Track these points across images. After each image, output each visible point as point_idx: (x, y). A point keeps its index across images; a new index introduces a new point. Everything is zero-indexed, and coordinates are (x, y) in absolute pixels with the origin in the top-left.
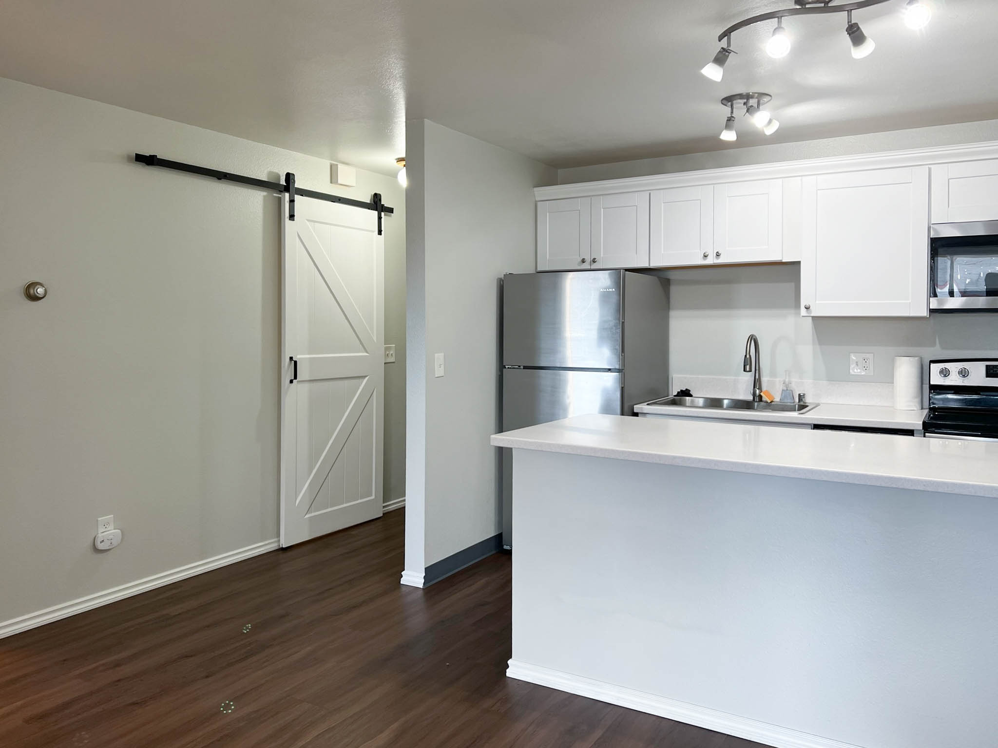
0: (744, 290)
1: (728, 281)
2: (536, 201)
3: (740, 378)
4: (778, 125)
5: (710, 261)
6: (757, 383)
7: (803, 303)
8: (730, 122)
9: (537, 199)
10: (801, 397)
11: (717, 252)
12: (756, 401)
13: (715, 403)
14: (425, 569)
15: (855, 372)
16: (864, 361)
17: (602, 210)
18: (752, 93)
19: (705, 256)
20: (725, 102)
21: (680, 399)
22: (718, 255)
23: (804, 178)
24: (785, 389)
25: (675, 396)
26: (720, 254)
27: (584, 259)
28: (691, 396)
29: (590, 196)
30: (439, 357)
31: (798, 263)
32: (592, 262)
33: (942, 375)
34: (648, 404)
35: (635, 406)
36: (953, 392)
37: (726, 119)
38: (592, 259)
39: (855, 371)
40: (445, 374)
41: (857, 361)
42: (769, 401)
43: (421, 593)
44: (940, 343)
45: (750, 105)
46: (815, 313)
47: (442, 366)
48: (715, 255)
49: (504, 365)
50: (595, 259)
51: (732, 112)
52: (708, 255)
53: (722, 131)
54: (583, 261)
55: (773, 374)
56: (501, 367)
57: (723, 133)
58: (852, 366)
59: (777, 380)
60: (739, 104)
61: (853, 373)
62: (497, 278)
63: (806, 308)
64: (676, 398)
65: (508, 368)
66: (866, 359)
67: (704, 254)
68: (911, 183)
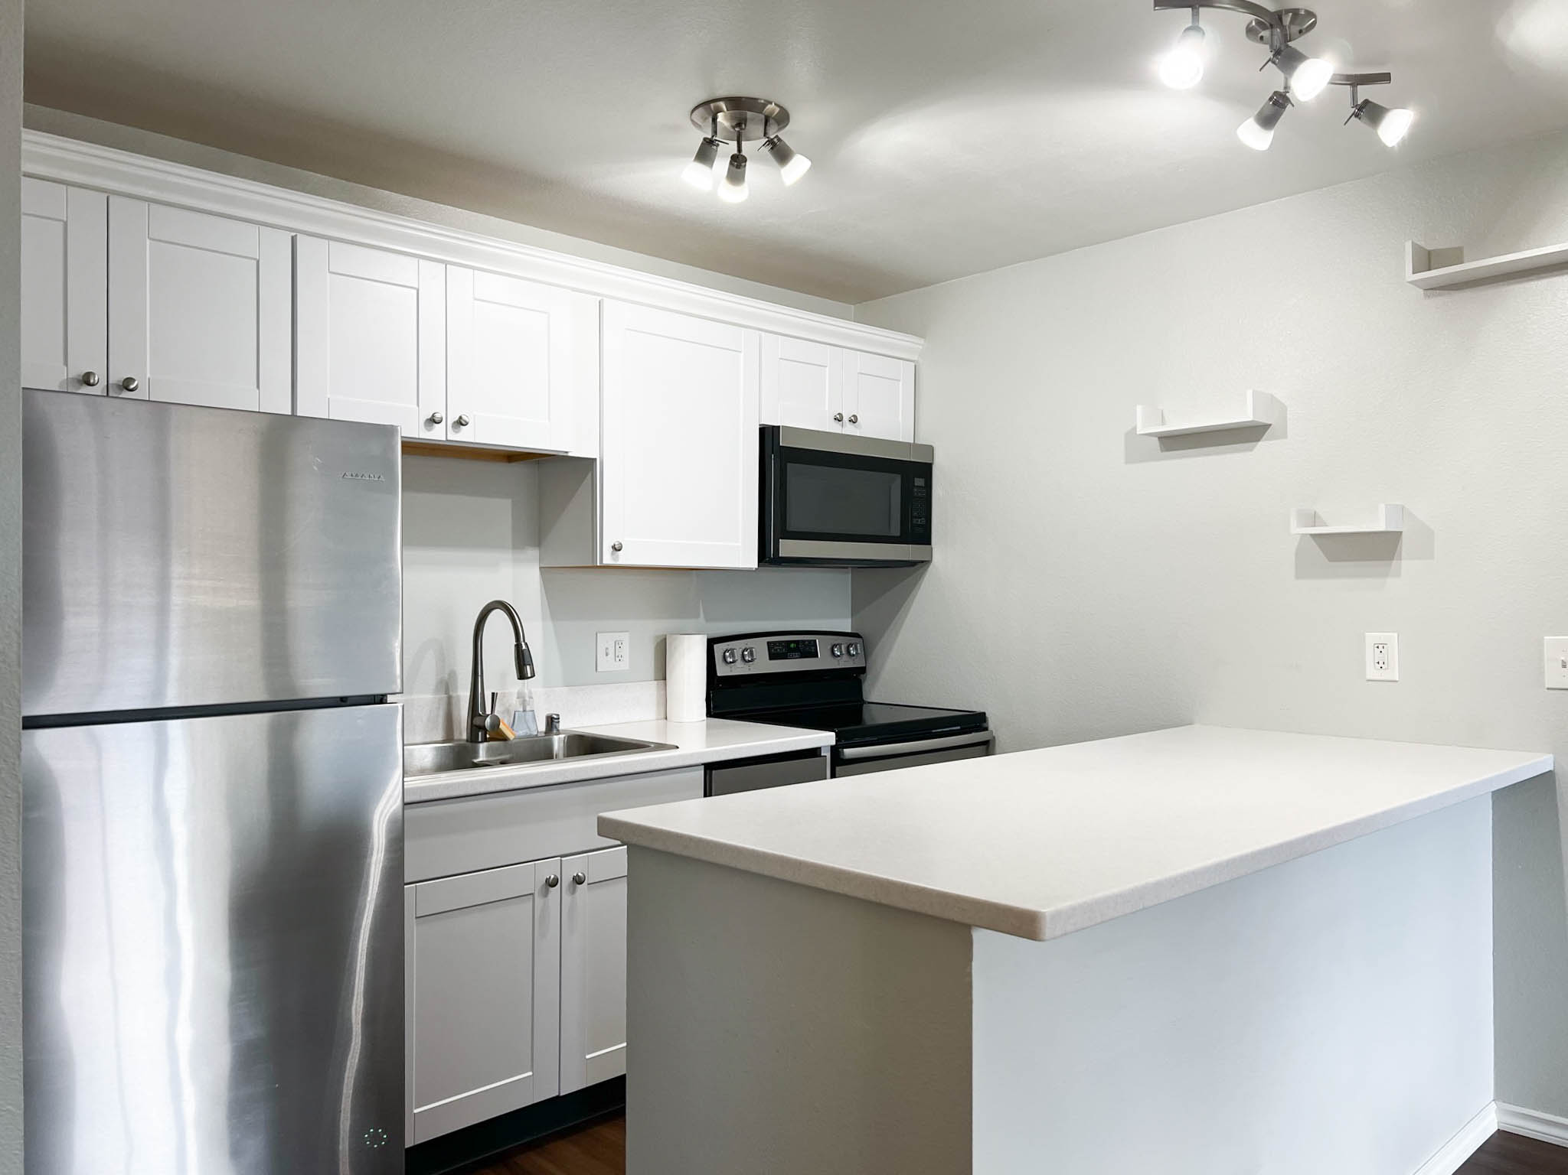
5: (441, 434)
7: (609, 540)
10: (553, 722)
11: (461, 417)
15: (605, 667)
16: (618, 646)
17: (149, 243)
19: (433, 422)
22: (461, 423)
24: (521, 709)
26: (464, 423)
27: (90, 375)
29: (106, 191)
38: (114, 380)
41: (606, 646)
48: (452, 421)
50: (130, 380)
58: (601, 656)
61: (601, 669)
63: (614, 549)
67: (433, 416)
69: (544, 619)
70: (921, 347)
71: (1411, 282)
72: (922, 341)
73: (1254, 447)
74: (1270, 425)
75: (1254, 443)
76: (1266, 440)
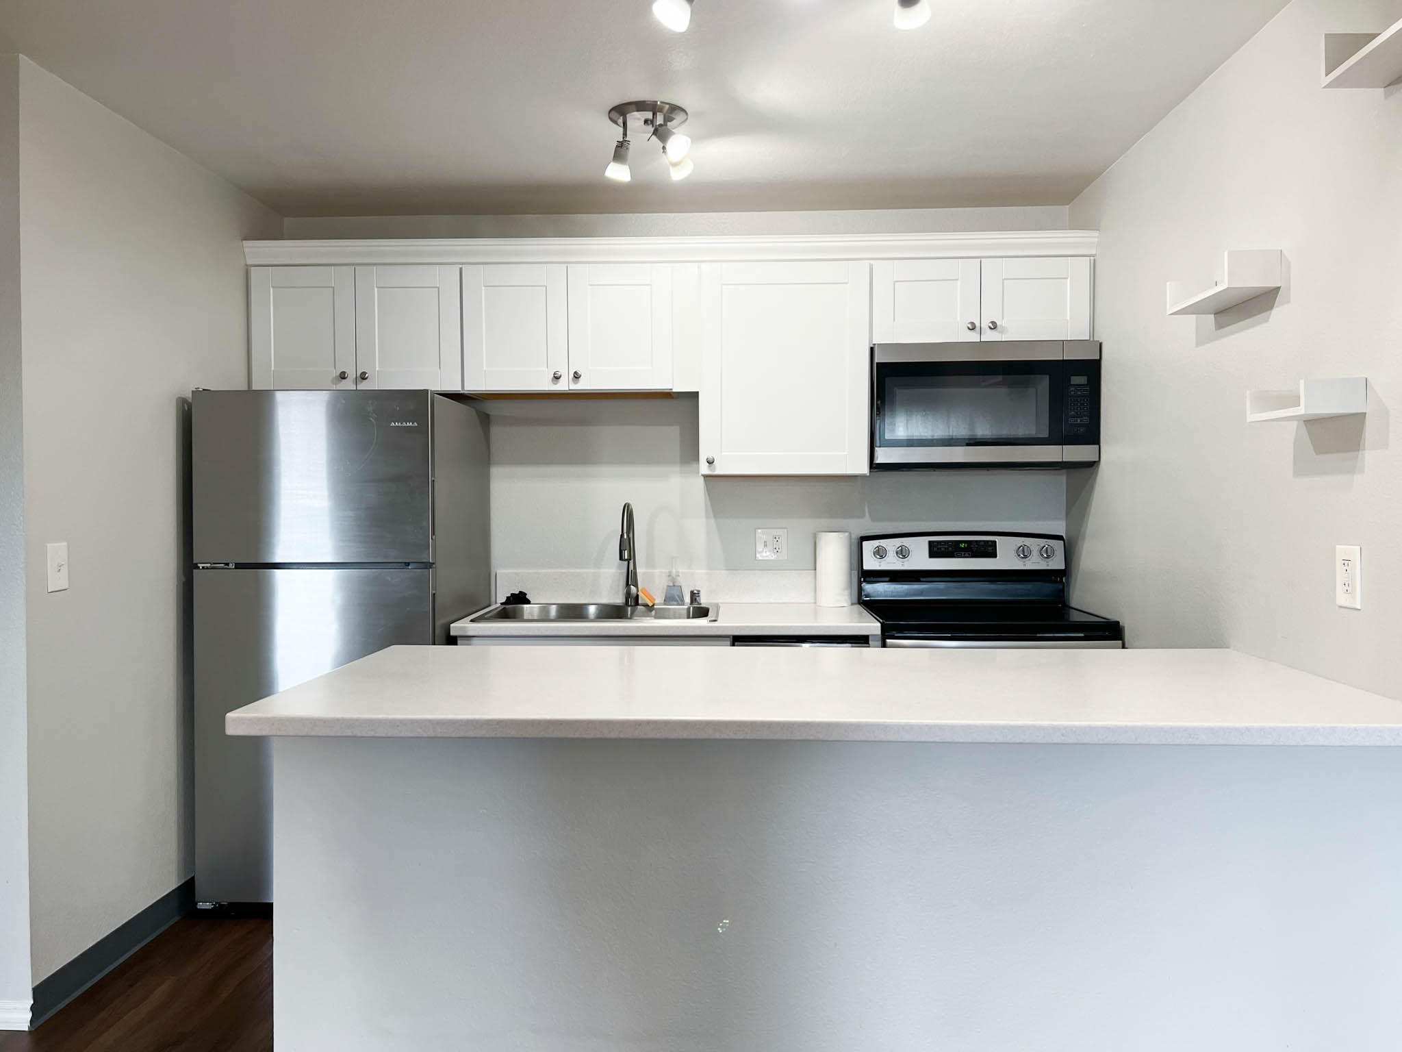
0: (607, 435)
1: (583, 422)
2: (247, 265)
3: (602, 571)
4: (692, 167)
5: (564, 386)
6: (631, 578)
7: (703, 455)
8: (620, 151)
9: (249, 262)
10: (694, 596)
11: (576, 373)
12: (631, 606)
13: (573, 612)
14: (34, 990)
15: (763, 557)
16: (775, 540)
17: (376, 289)
18: (661, 102)
19: (557, 378)
20: (614, 115)
21: (515, 609)
22: (577, 376)
23: (703, 265)
24: (671, 584)
25: (502, 604)
26: (580, 376)
27: (344, 373)
28: (528, 602)
29: (353, 265)
30: (57, 551)
31: (695, 395)
32: (359, 379)
33: (878, 557)
34: (472, 621)
35: (452, 625)
36: (887, 579)
37: (615, 144)
38: (358, 375)
39: (765, 554)
40: (69, 585)
41: (765, 540)
42: (650, 605)
43: (26, 1042)
44: (870, 513)
45: (657, 124)
46: (719, 470)
47: (65, 570)
48: (571, 376)
49: (194, 562)
50: (364, 373)
51: (625, 134)
52: (561, 376)
53: (610, 163)
54: (343, 376)
55: (651, 563)
56: (188, 565)
57: (609, 167)
58: (760, 547)
59: (657, 571)
60: (636, 119)
61: (760, 558)
62: (176, 397)
63: (708, 462)
64: (507, 606)
65: (203, 567)
66: (777, 537)
67: (554, 374)
68: (847, 283)
69: (707, 517)
70: (1096, 240)
71: (1328, 86)
72: (1096, 234)
73: (1269, 318)
74: (1279, 288)
75: (1268, 312)
76: (1277, 307)
